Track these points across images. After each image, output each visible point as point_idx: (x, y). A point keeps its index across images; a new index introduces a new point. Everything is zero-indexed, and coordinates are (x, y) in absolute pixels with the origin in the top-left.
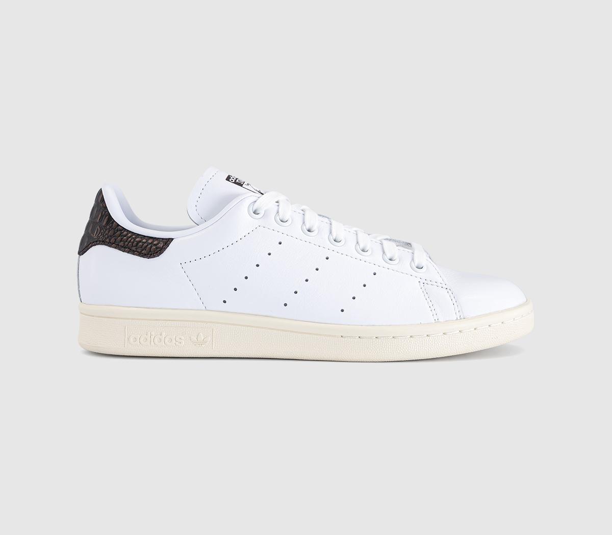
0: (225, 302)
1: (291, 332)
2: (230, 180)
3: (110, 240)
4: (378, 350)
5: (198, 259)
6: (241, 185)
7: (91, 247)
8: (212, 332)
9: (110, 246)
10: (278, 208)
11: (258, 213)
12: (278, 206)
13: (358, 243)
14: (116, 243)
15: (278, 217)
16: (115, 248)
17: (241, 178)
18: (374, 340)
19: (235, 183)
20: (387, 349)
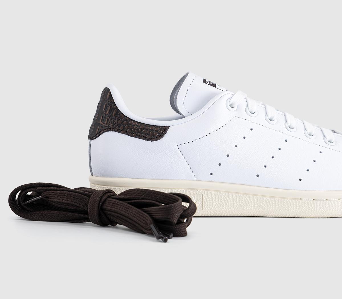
0: (211, 174)
1: (262, 196)
2: (206, 82)
3: (119, 127)
4: (328, 209)
5: (191, 141)
6: (215, 86)
7: (103, 133)
8: (201, 197)
9: (120, 132)
10: (247, 103)
11: (233, 106)
12: (247, 101)
13: (305, 129)
14: (125, 130)
15: (248, 110)
16: (124, 134)
17: (213, 81)
18: (325, 202)
19: (210, 84)
20: (335, 208)
